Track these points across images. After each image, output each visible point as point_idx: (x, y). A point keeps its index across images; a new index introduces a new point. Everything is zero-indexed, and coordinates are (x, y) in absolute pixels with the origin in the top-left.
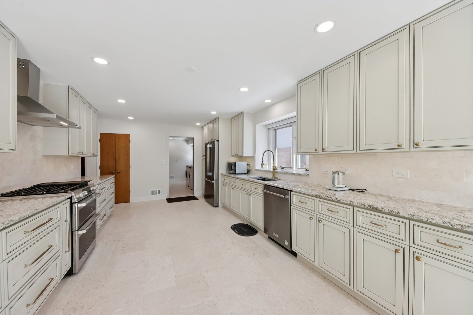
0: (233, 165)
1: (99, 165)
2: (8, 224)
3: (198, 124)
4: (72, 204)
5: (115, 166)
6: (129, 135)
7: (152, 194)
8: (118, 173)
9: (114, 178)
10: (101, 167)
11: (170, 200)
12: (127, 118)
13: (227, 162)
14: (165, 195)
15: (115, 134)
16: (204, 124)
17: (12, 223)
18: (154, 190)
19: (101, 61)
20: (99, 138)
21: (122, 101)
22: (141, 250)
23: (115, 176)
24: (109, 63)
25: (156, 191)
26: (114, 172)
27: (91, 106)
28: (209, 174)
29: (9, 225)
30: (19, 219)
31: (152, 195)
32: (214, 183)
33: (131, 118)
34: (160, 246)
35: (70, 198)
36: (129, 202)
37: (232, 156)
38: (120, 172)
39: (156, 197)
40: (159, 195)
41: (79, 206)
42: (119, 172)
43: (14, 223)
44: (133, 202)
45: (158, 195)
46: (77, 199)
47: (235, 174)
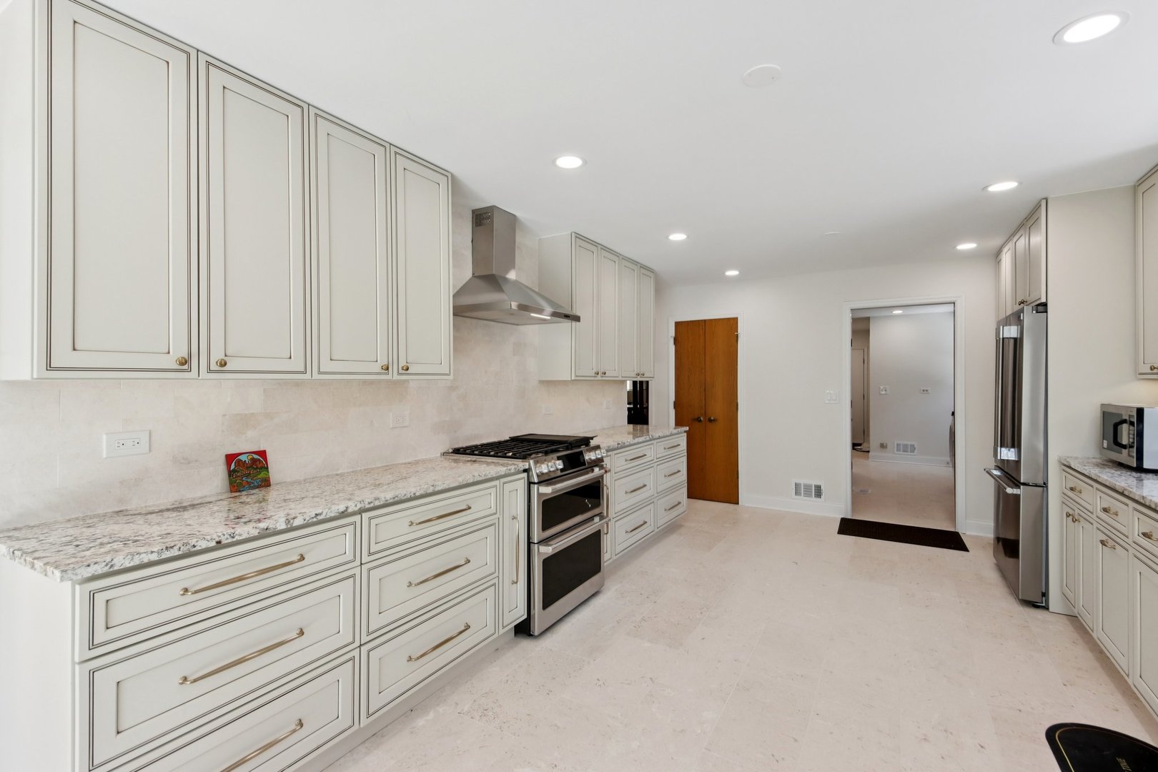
0: (1124, 421)
1: (674, 400)
2: (369, 503)
3: (967, 246)
4: (530, 483)
5: (704, 403)
6: (735, 320)
7: (797, 493)
8: (710, 421)
9: (686, 434)
10: (677, 405)
11: (849, 527)
12: (724, 273)
13: (1103, 405)
14: (839, 506)
15: (705, 320)
16: (995, 242)
17: (377, 503)
18: (802, 481)
19: (569, 162)
20: (672, 333)
21: (678, 237)
22: (670, 647)
23: (687, 428)
24: (585, 162)
25: (807, 487)
26: (702, 419)
27: (635, 263)
28: (1008, 454)
29: (372, 505)
30: (394, 498)
31: (796, 497)
32: (1017, 497)
33: (732, 273)
34: (719, 661)
35: (525, 471)
36: (738, 504)
37: (1142, 376)
38: (714, 420)
39: (809, 506)
40: (818, 499)
41: (540, 492)
42: (712, 418)
43: (382, 503)
44: (746, 505)
45: (814, 499)
46: (538, 476)
47: (1140, 469)
